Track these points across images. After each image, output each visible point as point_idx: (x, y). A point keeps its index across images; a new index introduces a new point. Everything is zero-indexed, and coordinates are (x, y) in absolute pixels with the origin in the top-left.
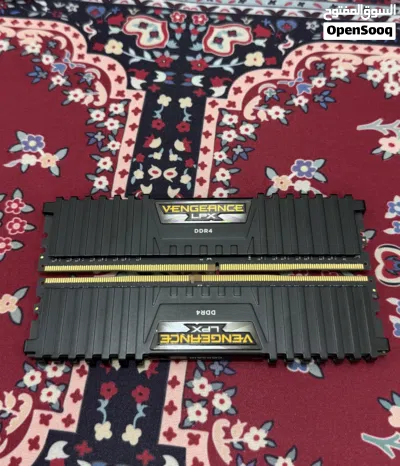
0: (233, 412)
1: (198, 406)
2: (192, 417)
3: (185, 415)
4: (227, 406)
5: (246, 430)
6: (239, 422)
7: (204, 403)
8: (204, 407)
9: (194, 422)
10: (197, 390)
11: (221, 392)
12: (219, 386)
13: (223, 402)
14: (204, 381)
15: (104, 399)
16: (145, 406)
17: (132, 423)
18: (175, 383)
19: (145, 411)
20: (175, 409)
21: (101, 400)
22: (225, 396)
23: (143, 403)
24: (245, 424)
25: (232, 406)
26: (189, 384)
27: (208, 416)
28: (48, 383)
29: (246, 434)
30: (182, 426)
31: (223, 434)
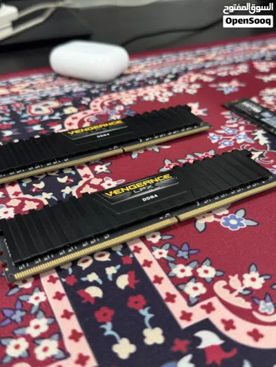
0: (220, 273)
1: (191, 284)
2: (193, 294)
3: (186, 296)
4: (212, 272)
5: (241, 279)
6: (230, 277)
7: (194, 280)
8: (196, 282)
9: (197, 297)
10: (181, 275)
11: (200, 267)
12: (195, 264)
13: (208, 271)
14: (181, 266)
15: (104, 323)
16: (147, 309)
17: (146, 327)
18: (159, 280)
19: (150, 312)
20: (174, 296)
21: (103, 326)
22: (205, 267)
23: (144, 308)
24: (236, 276)
25: (217, 270)
26: (171, 274)
27: (205, 286)
28: (37, 342)
29: (244, 282)
30: (190, 304)
31: (227, 291)
